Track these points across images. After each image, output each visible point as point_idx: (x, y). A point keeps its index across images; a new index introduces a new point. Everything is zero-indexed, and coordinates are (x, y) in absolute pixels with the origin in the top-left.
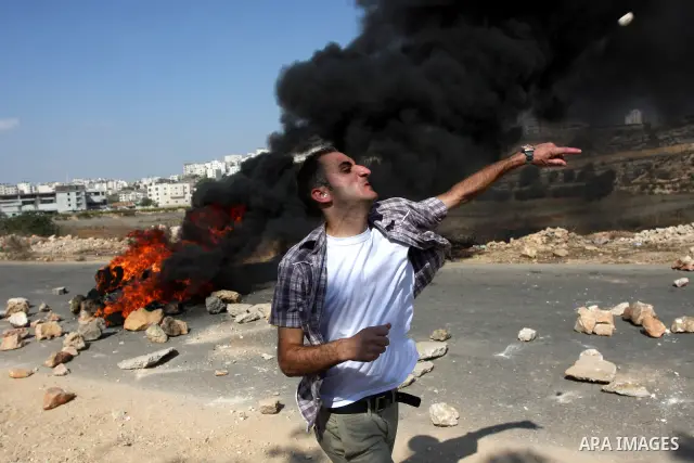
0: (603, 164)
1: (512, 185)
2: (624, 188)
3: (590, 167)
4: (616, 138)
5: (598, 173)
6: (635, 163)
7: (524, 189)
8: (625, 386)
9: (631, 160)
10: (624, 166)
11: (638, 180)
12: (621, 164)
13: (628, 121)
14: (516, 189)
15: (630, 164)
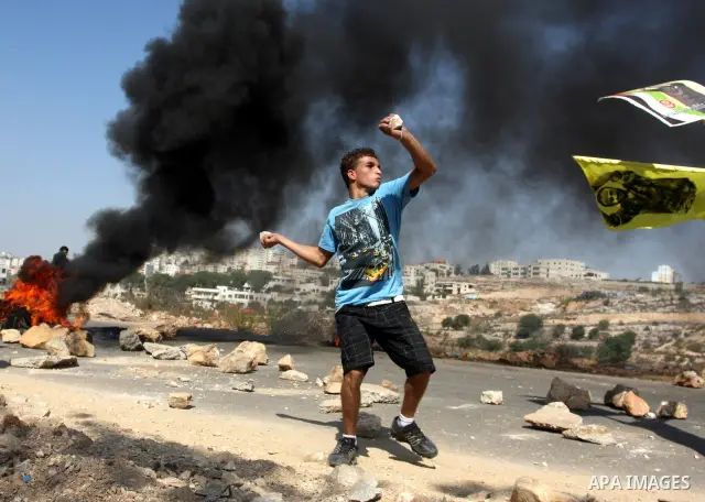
0: (621, 324)
1: (506, 333)
2: (644, 356)
3: (604, 325)
4: (639, 296)
5: (613, 334)
6: (661, 328)
7: (522, 340)
8: (589, 431)
9: (655, 323)
10: (647, 329)
11: (661, 348)
12: (644, 326)
13: (655, 277)
14: (512, 340)
15: (653, 327)
